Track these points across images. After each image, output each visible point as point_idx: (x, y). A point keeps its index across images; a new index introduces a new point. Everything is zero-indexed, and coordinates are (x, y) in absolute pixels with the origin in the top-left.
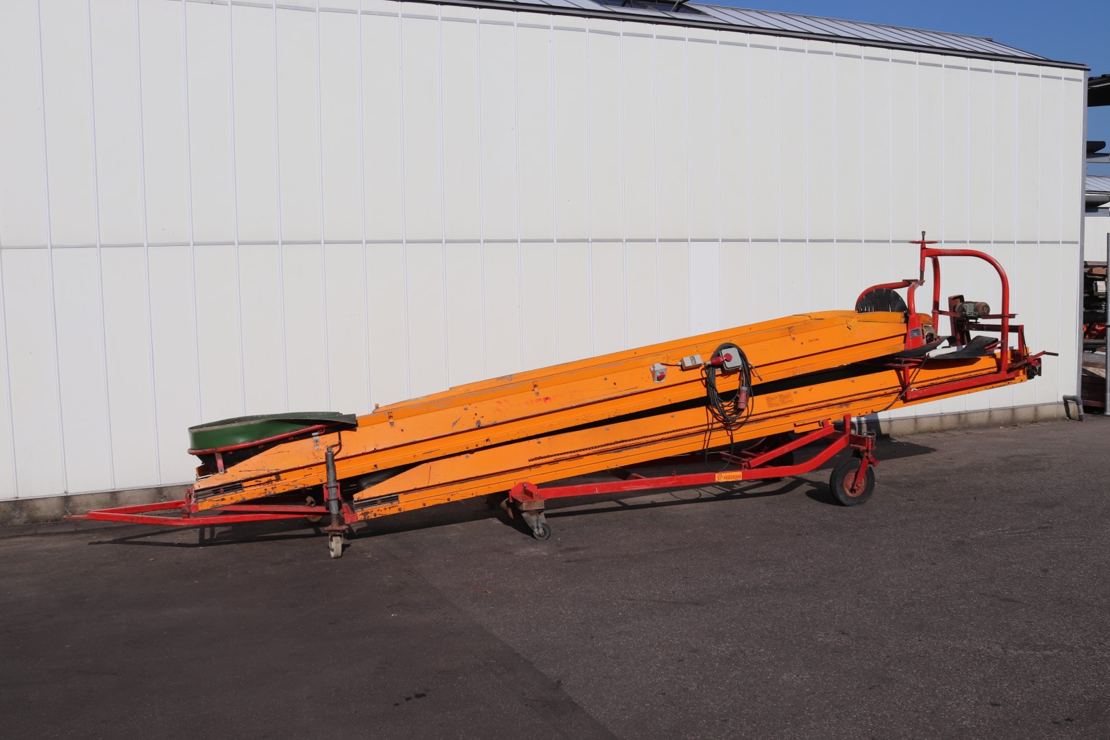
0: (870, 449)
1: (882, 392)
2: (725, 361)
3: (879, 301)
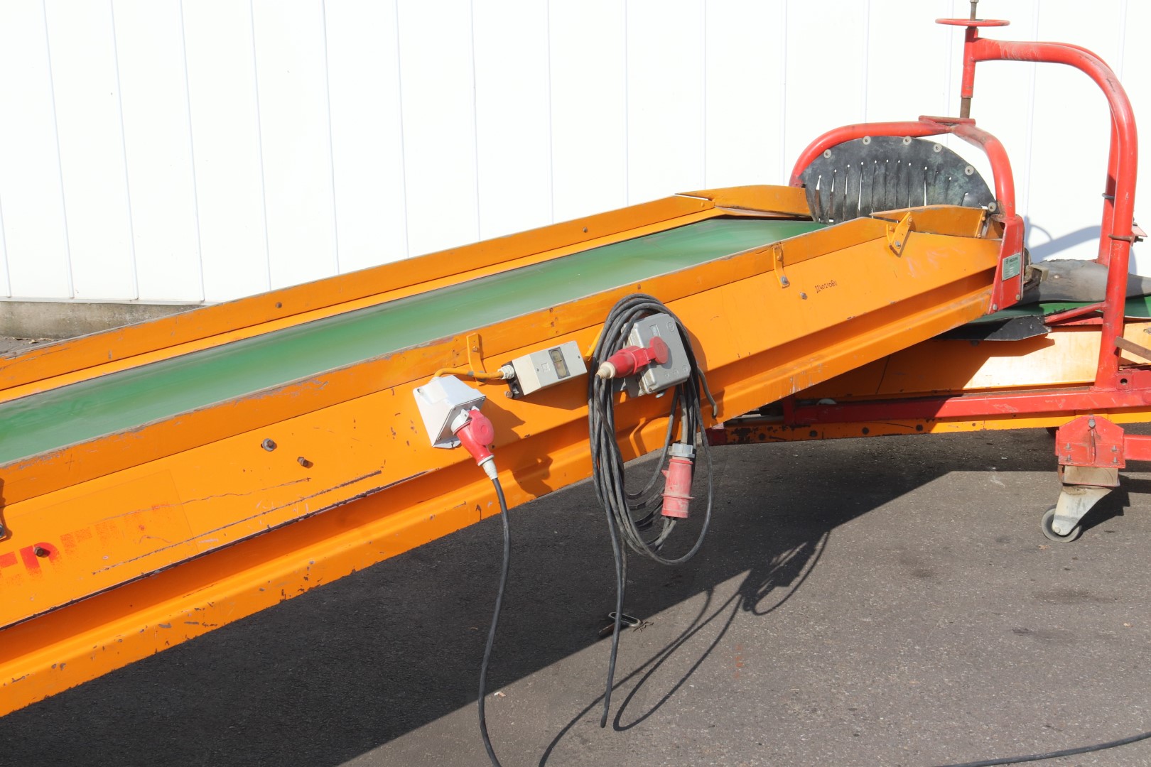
2: (649, 366)
3: (886, 170)
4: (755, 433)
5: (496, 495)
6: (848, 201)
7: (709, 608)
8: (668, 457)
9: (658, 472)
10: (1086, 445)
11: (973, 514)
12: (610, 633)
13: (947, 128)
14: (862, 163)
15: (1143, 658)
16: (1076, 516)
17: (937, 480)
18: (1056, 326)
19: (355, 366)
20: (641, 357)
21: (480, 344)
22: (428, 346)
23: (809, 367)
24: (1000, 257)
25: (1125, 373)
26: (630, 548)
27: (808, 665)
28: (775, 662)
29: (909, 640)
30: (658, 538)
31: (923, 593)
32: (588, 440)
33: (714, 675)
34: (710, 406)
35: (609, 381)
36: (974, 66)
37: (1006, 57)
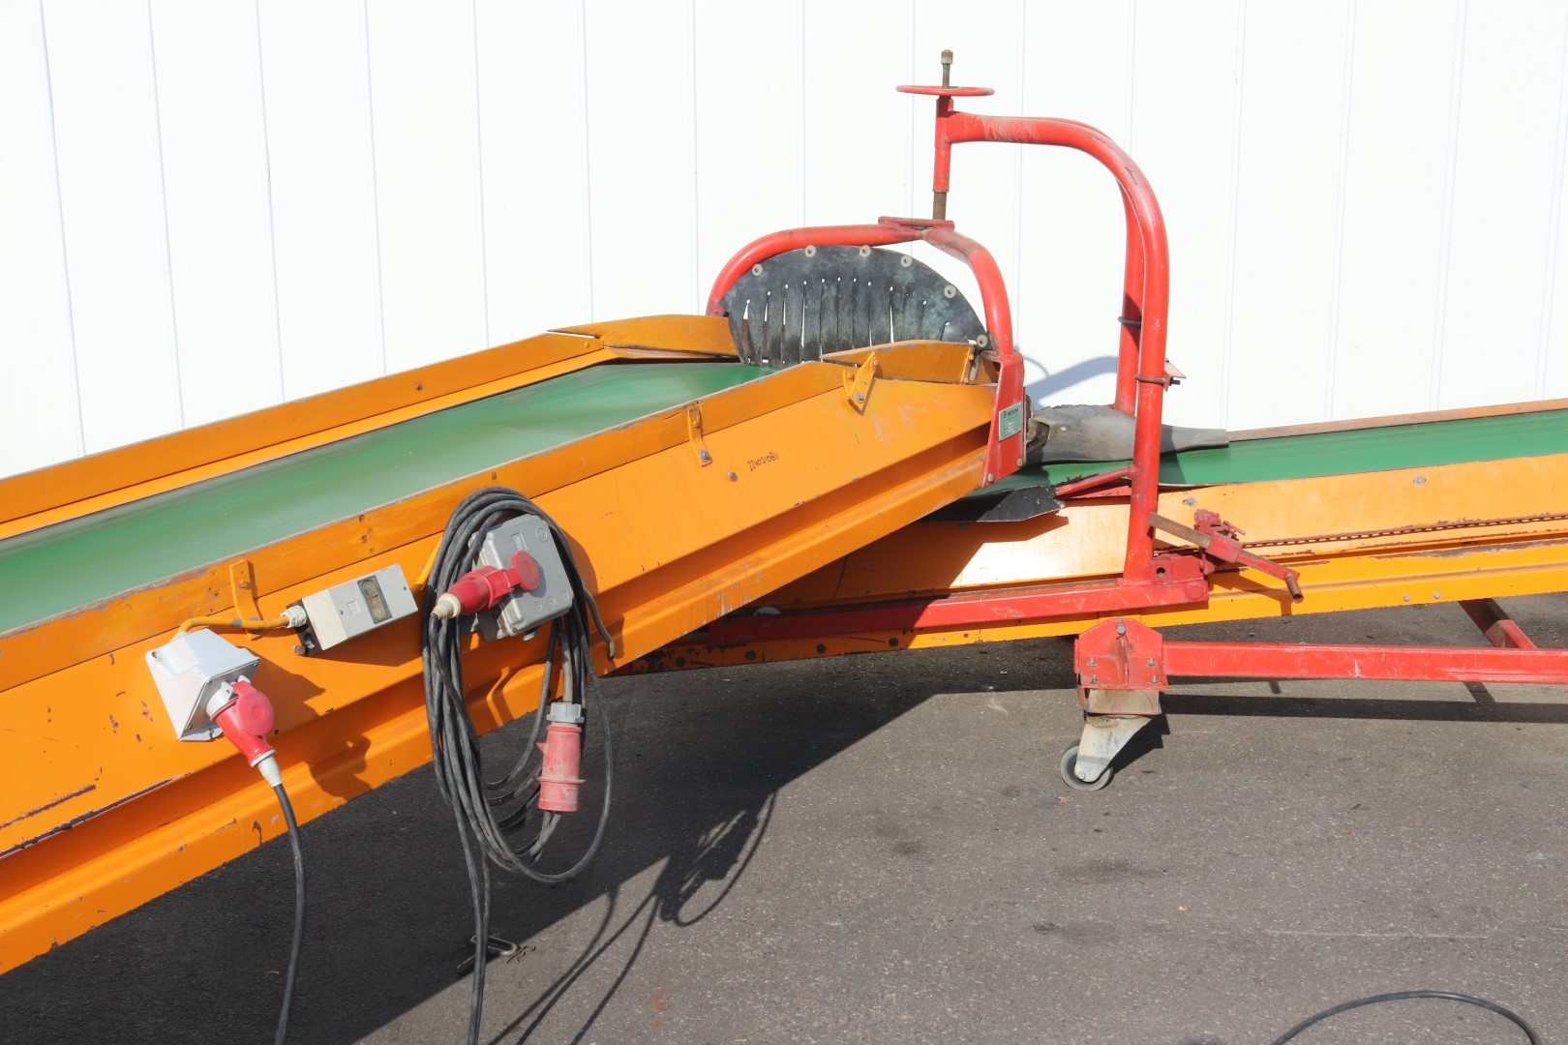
2: (512, 595)
3: (838, 291)
4: (670, 658)
5: (280, 807)
6: (788, 335)
7: (614, 919)
8: (545, 723)
9: (531, 745)
10: (1114, 658)
11: (969, 755)
12: (470, 969)
13: (917, 233)
14: (805, 283)
15: (1208, 957)
16: (1105, 756)
17: (917, 708)
18: (1070, 499)
19: (47, 624)
20: (499, 583)
21: (252, 576)
22: (168, 584)
23: (743, 576)
24: (994, 409)
25: (1165, 561)
26: (494, 863)
27: (756, 1000)
28: (711, 999)
29: (894, 951)
30: (534, 843)
31: (910, 879)
32: (424, 707)
33: (624, 1026)
34: (603, 643)
35: (452, 622)
36: (949, 150)
37: (992, 139)
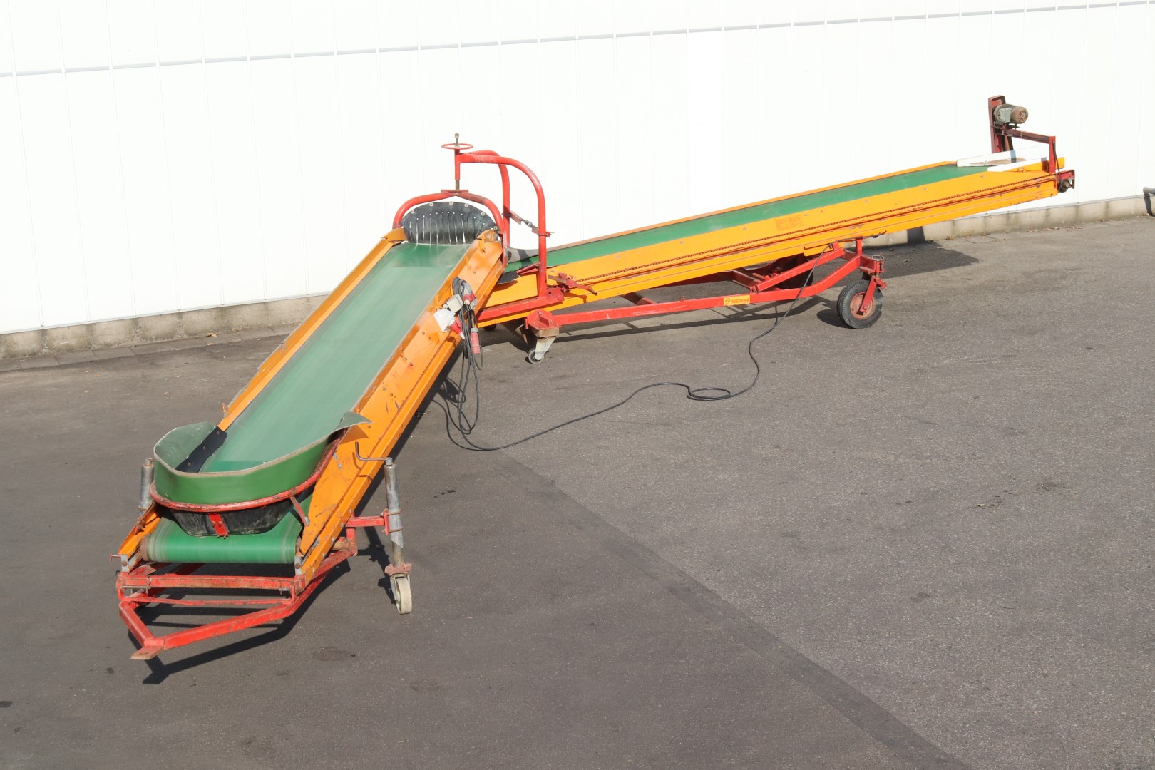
0: (878, 272)
1: (897, 212)
3: (443, 216)
6: (425, 232)
10: (540, 322)
13: (457, 195)
14: (431, 215)
16: (544, 351)
18: (519, 275)
25: (551, 290)
36: (460, 165)
